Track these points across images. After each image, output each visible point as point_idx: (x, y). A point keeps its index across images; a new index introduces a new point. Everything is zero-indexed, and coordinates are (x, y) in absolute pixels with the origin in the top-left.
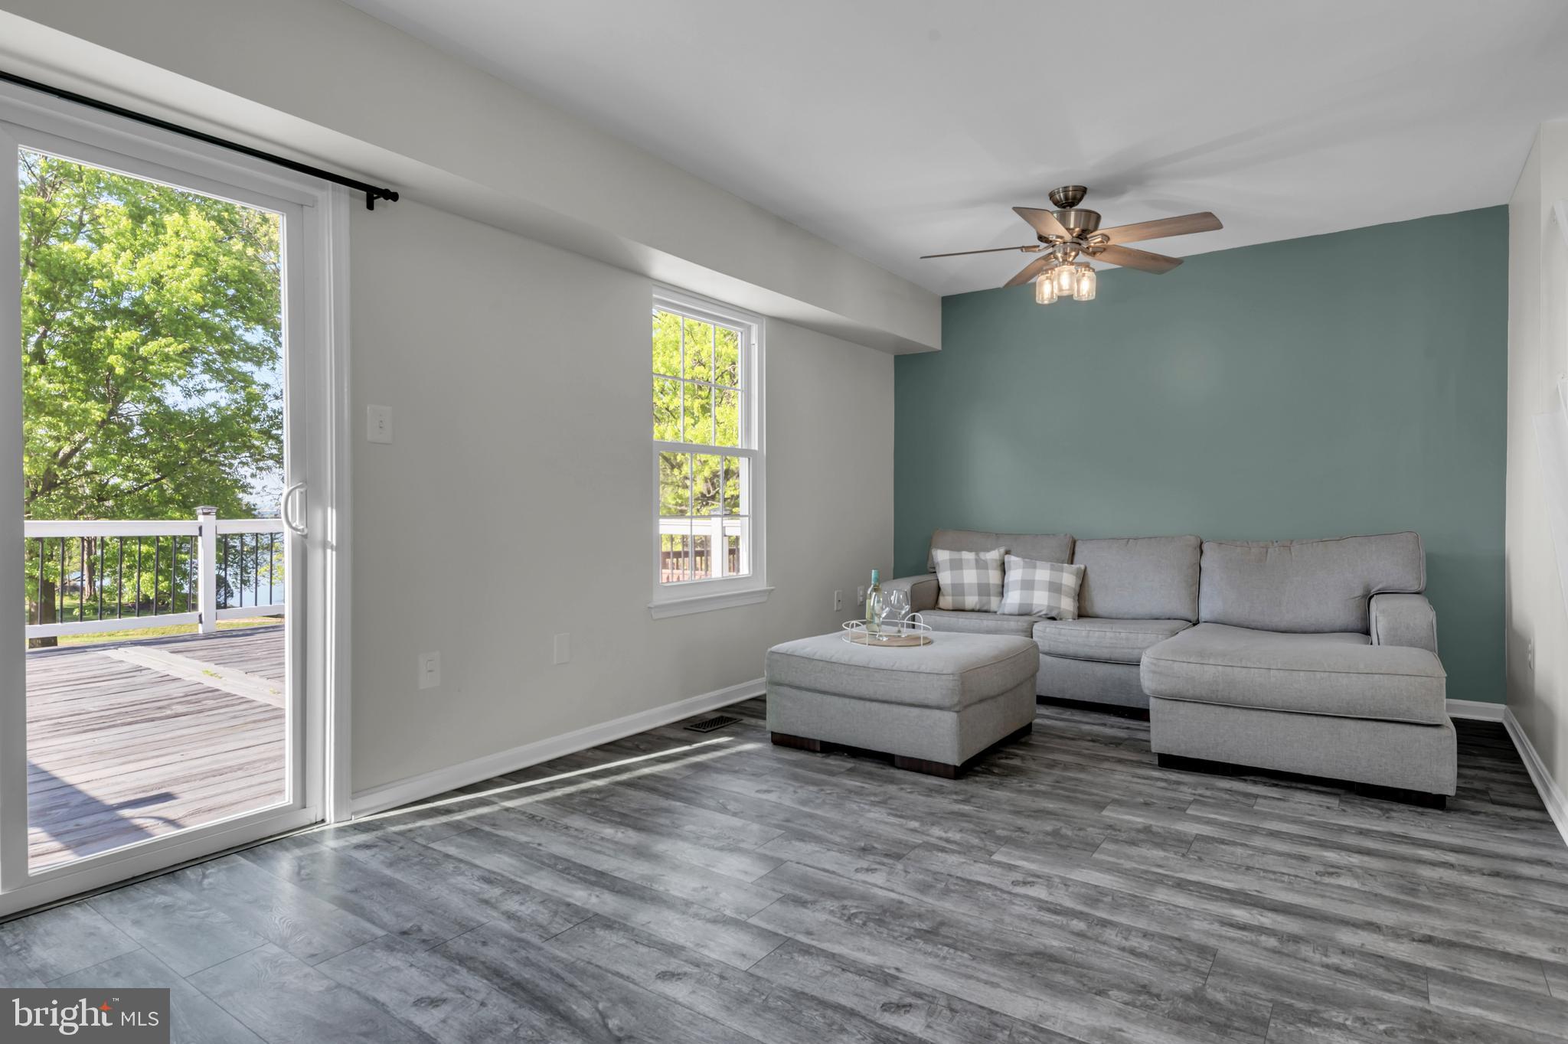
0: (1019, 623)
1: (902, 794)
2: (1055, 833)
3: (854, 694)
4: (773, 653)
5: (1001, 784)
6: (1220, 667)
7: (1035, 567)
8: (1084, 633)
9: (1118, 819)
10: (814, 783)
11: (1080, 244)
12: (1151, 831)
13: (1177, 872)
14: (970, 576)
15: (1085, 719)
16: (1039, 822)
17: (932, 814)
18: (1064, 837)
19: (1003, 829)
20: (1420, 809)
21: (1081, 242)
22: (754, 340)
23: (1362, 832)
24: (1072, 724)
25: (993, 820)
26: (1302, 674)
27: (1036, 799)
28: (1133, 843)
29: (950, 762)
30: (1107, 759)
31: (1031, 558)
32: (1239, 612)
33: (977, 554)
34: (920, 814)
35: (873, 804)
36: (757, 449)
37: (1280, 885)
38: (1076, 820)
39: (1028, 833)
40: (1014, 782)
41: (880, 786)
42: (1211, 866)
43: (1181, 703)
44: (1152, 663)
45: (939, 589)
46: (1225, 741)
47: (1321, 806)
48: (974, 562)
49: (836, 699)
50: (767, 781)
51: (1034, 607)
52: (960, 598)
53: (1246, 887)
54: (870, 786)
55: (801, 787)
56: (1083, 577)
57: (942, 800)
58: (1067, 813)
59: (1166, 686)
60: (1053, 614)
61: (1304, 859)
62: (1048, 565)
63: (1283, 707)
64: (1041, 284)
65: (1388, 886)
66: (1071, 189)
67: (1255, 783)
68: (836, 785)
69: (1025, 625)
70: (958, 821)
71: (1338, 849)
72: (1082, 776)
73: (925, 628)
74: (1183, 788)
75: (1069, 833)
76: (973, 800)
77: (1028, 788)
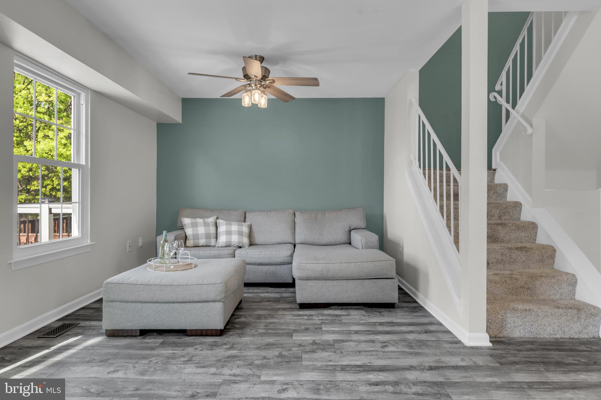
0: (229, 251)
1: (198, 352)
2: (280, 355)
3: (164, 300)
4: (108, 283)
5: (243, 334)
6: (324, 264)
7: (231, 225)
8: (258, 253)
9: (303, 340)
10: (144, 358)
11: (261, 82)
12: (316, 343)
13: (338, 362)
14: (201, 230)
15: (259, 291)
16: (271, 351)
17: (219, 361)
18: (285, 356)
19: (257, 360)
20: (388, 310)
21: (262, 81)
22: (83, 101)
23: (381, 324)
24: (256, 294)
25: (251, 356)
26: (352, 264)
27: (263, 338)
28: (313, 351)
29: (219, 328)
30: (279, 309)
31: (229, 221)
32: (310, 239)
33: (204, 220)
34: (213, 363)
35: (185, 362)
36: (84, 164)
37: (374, 357)
38: (285, 345)
39: (269, 359)
40: (248, 331)
41: (183, 350)
42: (347, 355)
43: (309, 281)
44: (298, 265)
45: (186, 237)
46: (325, 294)
47: (361, 315)
48: (203, 223)
49: (151, 304)
50: (112, 364)
51: (232, 243)
52: (197, 241)
53: (365, 362)
54: (178, 352)
55: (136, 363)
56: (250, 227)
57: (220, 350)
58: (280, 342)
59: (304, 274)
60: (240, 245)
61: (373, 341)
62: (236, 223)
63: (346, 278)
64: (244, 98)
65: (404, 346)
66: (258, 56)
67: (335, 309)
68: (158, 356)
69: (232, 252)
70: (234, 361)
71: (379, 334)
72: (274, 320)
73: (191, 258)
74: (314, 318)
75: (286, 353)
76: (235, 346)
77: (256, 333)
